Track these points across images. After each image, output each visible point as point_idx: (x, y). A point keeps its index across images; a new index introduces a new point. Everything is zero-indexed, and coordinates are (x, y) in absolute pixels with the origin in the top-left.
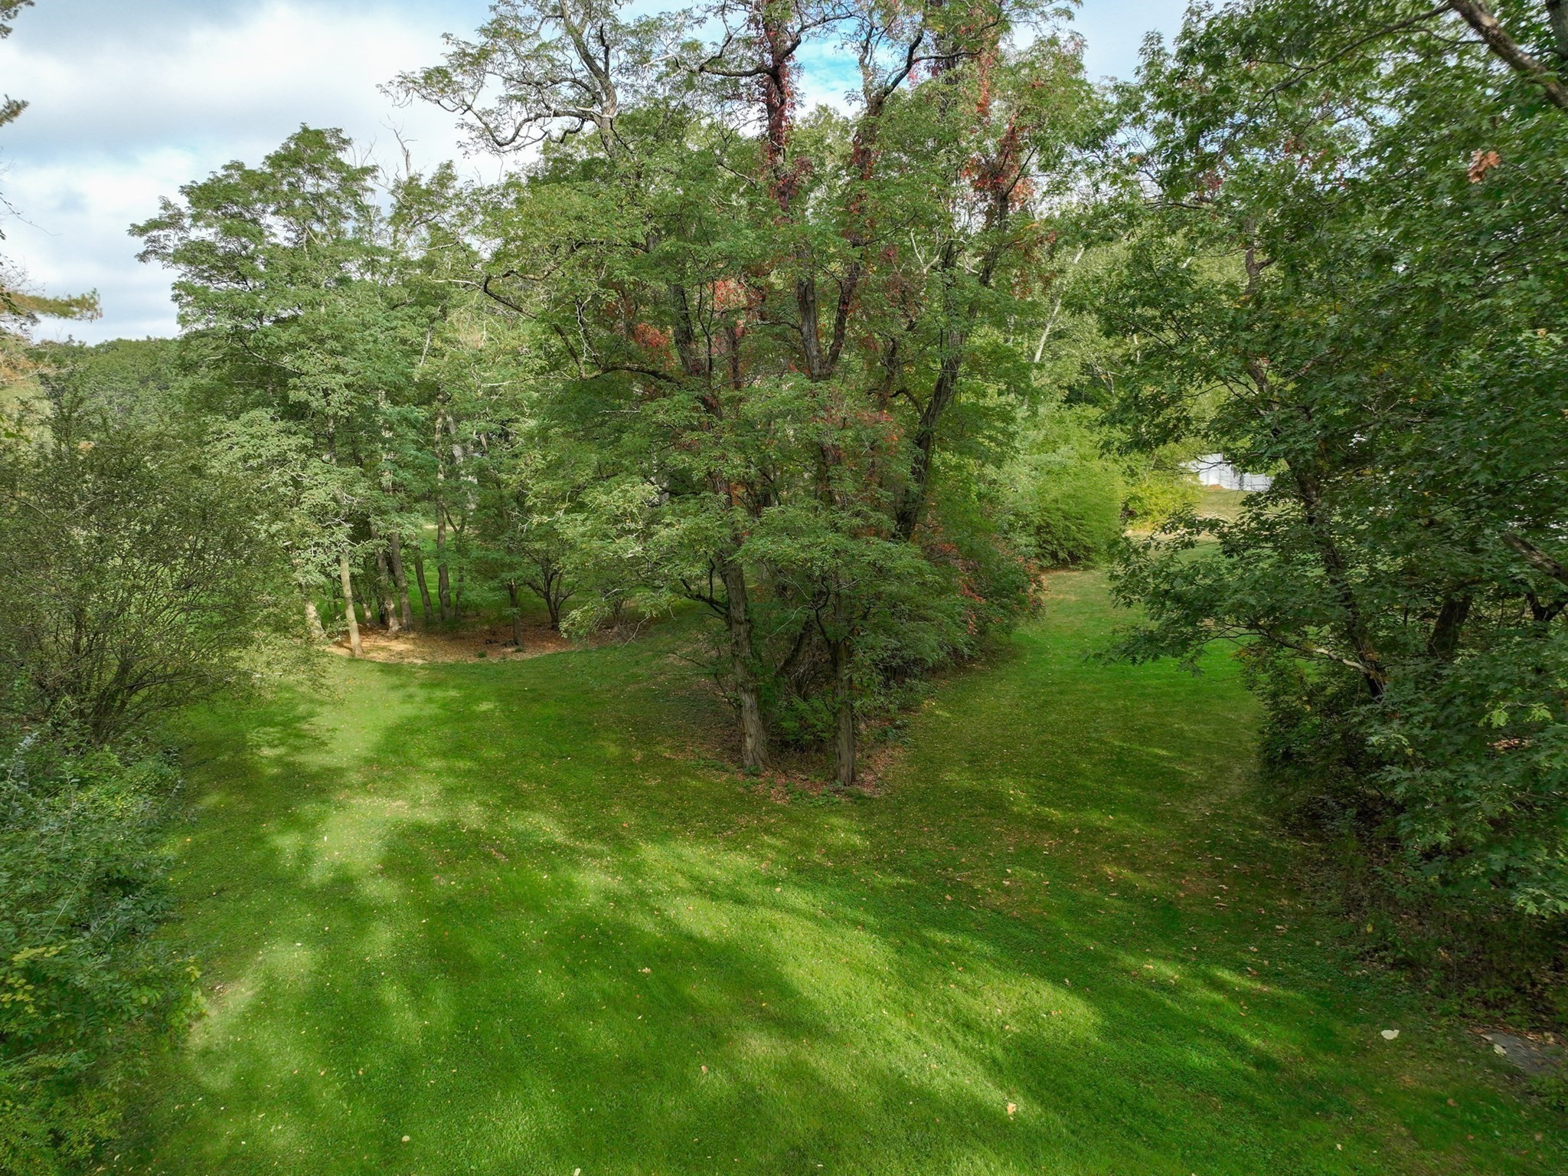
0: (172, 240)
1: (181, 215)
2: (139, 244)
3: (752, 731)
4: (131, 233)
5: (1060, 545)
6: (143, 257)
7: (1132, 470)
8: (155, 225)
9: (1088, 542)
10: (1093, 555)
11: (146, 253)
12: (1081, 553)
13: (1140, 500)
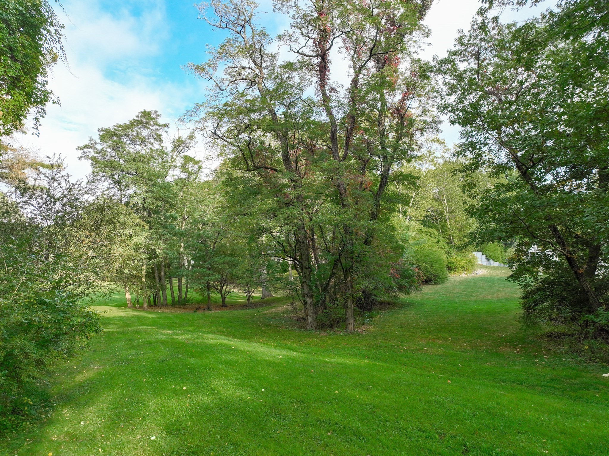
0: (91, 153)
1: (96, 143)
2: (79, 153)
3: (311, 314)
4: (77, 149)
5: (424, 274)
6: (80, 158)
7: (448, 252)
8: (86, 147)
9: (435, 272)
10: (437, 278)
11: (81, 157)
12: (433, 278)
13: (453, 263)
